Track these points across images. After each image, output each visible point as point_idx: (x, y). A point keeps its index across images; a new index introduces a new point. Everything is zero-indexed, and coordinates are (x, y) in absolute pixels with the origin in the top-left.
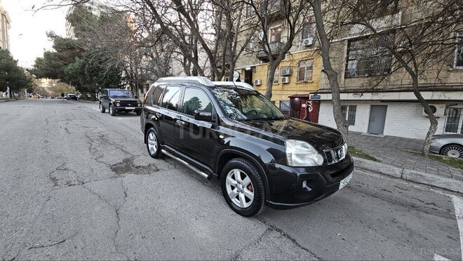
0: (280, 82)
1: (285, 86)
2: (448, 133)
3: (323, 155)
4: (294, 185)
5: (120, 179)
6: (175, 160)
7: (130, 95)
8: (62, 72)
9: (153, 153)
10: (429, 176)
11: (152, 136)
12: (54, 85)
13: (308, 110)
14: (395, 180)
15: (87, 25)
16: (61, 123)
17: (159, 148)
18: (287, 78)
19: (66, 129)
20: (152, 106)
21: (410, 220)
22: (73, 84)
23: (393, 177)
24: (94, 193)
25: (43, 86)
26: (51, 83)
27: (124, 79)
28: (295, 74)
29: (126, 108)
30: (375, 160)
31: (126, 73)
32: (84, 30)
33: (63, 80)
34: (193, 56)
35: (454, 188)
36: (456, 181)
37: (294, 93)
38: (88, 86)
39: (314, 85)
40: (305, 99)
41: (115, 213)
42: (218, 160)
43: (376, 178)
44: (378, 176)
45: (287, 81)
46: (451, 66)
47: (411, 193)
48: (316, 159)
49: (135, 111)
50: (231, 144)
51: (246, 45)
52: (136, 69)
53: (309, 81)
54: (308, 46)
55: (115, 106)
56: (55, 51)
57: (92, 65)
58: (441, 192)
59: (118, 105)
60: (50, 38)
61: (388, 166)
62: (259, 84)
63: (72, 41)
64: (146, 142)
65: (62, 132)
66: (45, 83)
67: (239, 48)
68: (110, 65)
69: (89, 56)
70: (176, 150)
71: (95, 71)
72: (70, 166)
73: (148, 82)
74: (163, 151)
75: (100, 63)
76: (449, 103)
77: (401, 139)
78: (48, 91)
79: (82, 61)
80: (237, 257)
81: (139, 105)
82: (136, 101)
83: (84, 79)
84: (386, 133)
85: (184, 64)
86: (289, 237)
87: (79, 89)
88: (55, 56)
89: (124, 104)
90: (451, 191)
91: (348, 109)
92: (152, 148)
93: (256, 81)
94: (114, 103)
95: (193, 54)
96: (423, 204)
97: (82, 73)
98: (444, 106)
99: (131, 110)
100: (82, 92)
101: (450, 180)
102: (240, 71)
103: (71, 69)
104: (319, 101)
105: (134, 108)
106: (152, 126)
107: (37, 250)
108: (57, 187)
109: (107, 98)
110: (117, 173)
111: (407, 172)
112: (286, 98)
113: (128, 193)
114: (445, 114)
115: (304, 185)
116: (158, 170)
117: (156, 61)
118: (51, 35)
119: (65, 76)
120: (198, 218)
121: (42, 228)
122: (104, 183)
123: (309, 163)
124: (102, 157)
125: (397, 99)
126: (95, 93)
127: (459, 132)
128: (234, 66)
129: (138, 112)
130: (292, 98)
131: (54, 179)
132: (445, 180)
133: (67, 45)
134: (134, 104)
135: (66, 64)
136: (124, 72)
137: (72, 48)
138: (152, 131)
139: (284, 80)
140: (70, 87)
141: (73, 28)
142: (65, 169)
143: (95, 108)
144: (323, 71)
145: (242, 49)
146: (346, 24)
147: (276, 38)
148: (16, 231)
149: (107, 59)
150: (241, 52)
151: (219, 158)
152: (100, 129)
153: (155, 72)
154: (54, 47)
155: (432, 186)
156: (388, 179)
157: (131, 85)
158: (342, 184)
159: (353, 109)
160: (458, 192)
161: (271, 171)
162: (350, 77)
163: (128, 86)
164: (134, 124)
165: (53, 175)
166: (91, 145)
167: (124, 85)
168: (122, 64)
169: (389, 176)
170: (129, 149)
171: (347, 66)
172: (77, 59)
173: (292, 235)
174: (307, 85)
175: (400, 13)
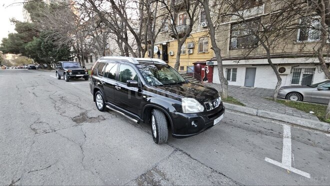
0: (187, 52)
1: (190, 56)
2: (293, 85)
3: (204, 106)
4: (187, 124)
5: (80, 127)
6: (115, 112)
7: (79, 65)
8: (24, 49)
9: (100, 108)
10: (271, 113)
11: (99, 97)
12: (16, 58)
13: (206, 72)
14: (253, 117)
15: (41, 12)
16: (28, 89)
17: (104, 105)
18: (191, 50)
19: (34, 93)
20: (97, 76)
21: (256, 140)
22: (32, 57)
23: (252, 115)
24: (64, 137)
25: (7, 59)
26: (13, 57)
27: (72, 53)
28: (197, 47)
29: (77, 75)
30: (243, 105)
31: (74, 48)
32: (39, 16)
33: (24, 54)
34: (124, 37)
35: (286, 120)
36: (287, 116)
37: (197, 60)
38: (45, 59)
39: (209, 54)
40: (204, 64)
41: (80, 148)
42: (143, 111)
43: (243, 117)
44: (243, 115)
45: (191, 52)
46: (296, 41)
47: (261, 124)
48: (200, 108)
49: (83, 77)
50: (151, 101)
51: (162, 27)
52: (82, 45)
53: (206, 52)
54: (204, 28)
55: (69, 74)
56: (16, 32)
57: (47, 42)
58: (277, 123)
59: (70, 73)
60: (12, 23)
61: (250, 109)
62: (172, 54)
63: (29, 24)
64: (95, 100)
65: (31, 95)
66: (9, 57)
67: (157, 30)
68: (61, 43)
69: (44, 36)
70: (116, 105)
71: (50, 48)
72: (44, 120)
73: (91, 54)
74: (107, 106)
75: (54, 41)
76: (294, 65)
77: (265, 89)
78: (12, 63)
79: (38, 39)
80: (156, 166)
81: (86, 73)
82: (84, 70)
83: (41, 53)
84: (255, 86)
85: (118, 42)
86: (186, 154)
87: (37, 60)
88: (17, 36)
89: (75, 72)
90: (284, 122)
91: (232, 71)
92: (99, 105)
93: (170, 53)
94: (67, 72)
95: (124, 35)
96: (266, 130)
97: (39, 49)
98: (290, 67)
99: (80, 77)
100: (39, 63)
101: (283, 115)
102: (159, 46)
103: (30, 46)
104: (213, 66)
105: (83, 75)
106: (99, 90)
107: (34, 173)
108: (37, 134)
109: (61, 69)
110: (77, 123)
111: (260, 111)
112: (191, 64)
113: (86, 135)
114: (291, 73)
115: (193, 123)
116: (105, 119)
117: (97, 39)
118: (13, 21)
119: (26, 51)
120: (133, 147)
121: (34, 160)
122: (69, 130)
123: (196, 111)
124: (64, 112)
125: (262, 63)
126: (50, 64)
127: (300, 84)
128: (154, 42)
129: (86, 78)
130: (195, 64)
131: (34, 129)
132: (280, 115)
133: (26, 27)
134: (82, 72)
135: (25, 43)
136: (72, 48)
137: (30, 30)
138: (99, 93)
139: (189, 51)
140: (29, 59)
141: (29, 14)
142: (40, 122)
143: (53, 75)
144: (211, 48)
145: (159, 31)
146: (228, 15)
147: (183, 22)
148: (17, 163)
149: (58, 39)
150: (158, 33)
151: (144, 110)
152: (59, 92)
153: (96, 47)
154: (16, 30)
155: (273, 119)
156: (249, 116)
157: (79, 57)
158: (216, 122)
159: (235, 70)
160: (288, 122)
161: (173, 116)
162: (233, 49)
163: (76, 57)
164: (84, 88)
165: (33, 127)
166: (56, 105)
167: (73, 57)
168: (71, 41)
169: (250, 114)
170: (83, 106)
171: (230, 41)
172: (34, 38)
173: (188, 153)
174: (205, 55)
175: (264, 5)
